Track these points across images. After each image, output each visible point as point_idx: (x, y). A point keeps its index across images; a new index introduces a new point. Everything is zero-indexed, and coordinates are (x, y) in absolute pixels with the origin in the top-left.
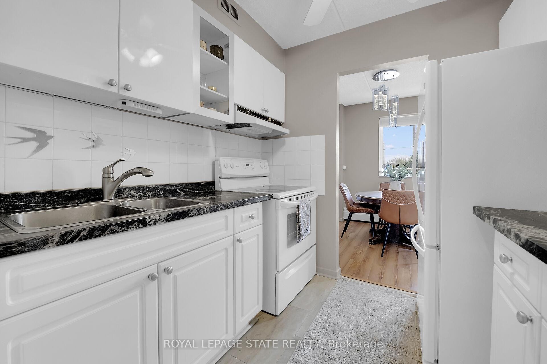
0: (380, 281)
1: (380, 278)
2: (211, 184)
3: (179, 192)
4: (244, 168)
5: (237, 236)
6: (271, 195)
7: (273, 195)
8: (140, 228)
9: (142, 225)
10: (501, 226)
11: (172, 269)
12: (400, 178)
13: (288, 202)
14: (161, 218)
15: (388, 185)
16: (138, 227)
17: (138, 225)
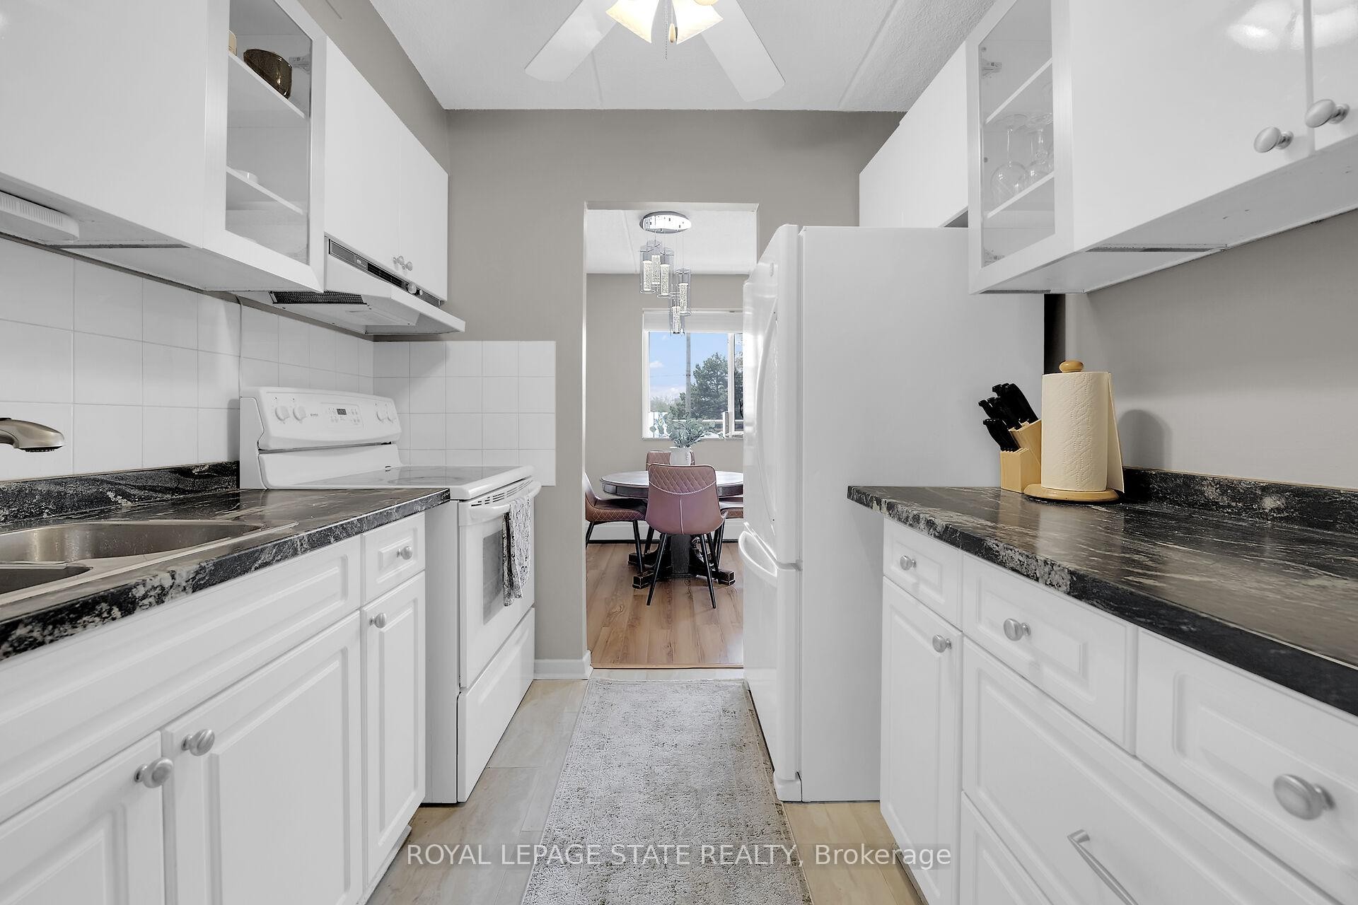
0: (670, 660)
1: (670, 654)
2: (230, 470)
3: (116, 502)
4: (332, 421)
5: (371, 610)
6: (443, 493)
7: (449, 490)
8: (114, 619)
9: (120, 610)
10: (903, 512)
11: (213, 735)
12: (691, 440)
13: (483, 506)
14: (177, 582)
15: (666, 457)
16: (107, 618)
17: (109, 612)
